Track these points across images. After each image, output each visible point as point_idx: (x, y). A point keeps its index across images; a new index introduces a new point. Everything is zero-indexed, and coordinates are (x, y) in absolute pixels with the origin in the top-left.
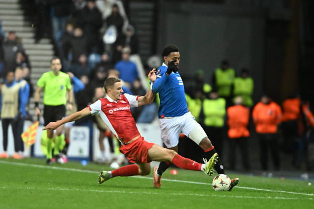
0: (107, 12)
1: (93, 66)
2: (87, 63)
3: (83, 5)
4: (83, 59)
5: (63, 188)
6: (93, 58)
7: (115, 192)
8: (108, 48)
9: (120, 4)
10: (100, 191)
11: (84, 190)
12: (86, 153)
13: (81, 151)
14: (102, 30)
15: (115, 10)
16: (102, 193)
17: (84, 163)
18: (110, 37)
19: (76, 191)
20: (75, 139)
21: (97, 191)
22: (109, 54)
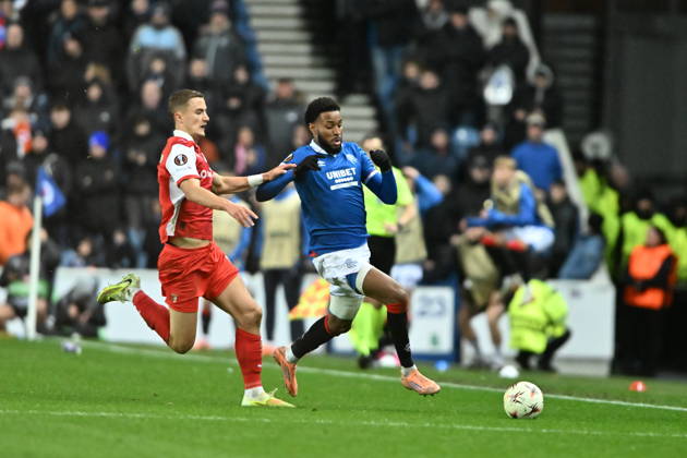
0: (492, 35)
1: (462, 153)
2: (450, 147)
3: (442, 19)
4: (440, 139)
5: (395, 421)
6: (463, 136)
7: (510, 429)
8: (494, 115)
9: (521, 19)
10: (475, 428)
11: (442, 426)
12: (446, 345)
13: (435, 340)
14: (483, 75)
15: (510, 30)
16: (481, 432)
17: (443, 367)
18: (499, 91)
19: (424, 429)
20: (423, 313)
21: (469, 427)
22: (496, 128)
